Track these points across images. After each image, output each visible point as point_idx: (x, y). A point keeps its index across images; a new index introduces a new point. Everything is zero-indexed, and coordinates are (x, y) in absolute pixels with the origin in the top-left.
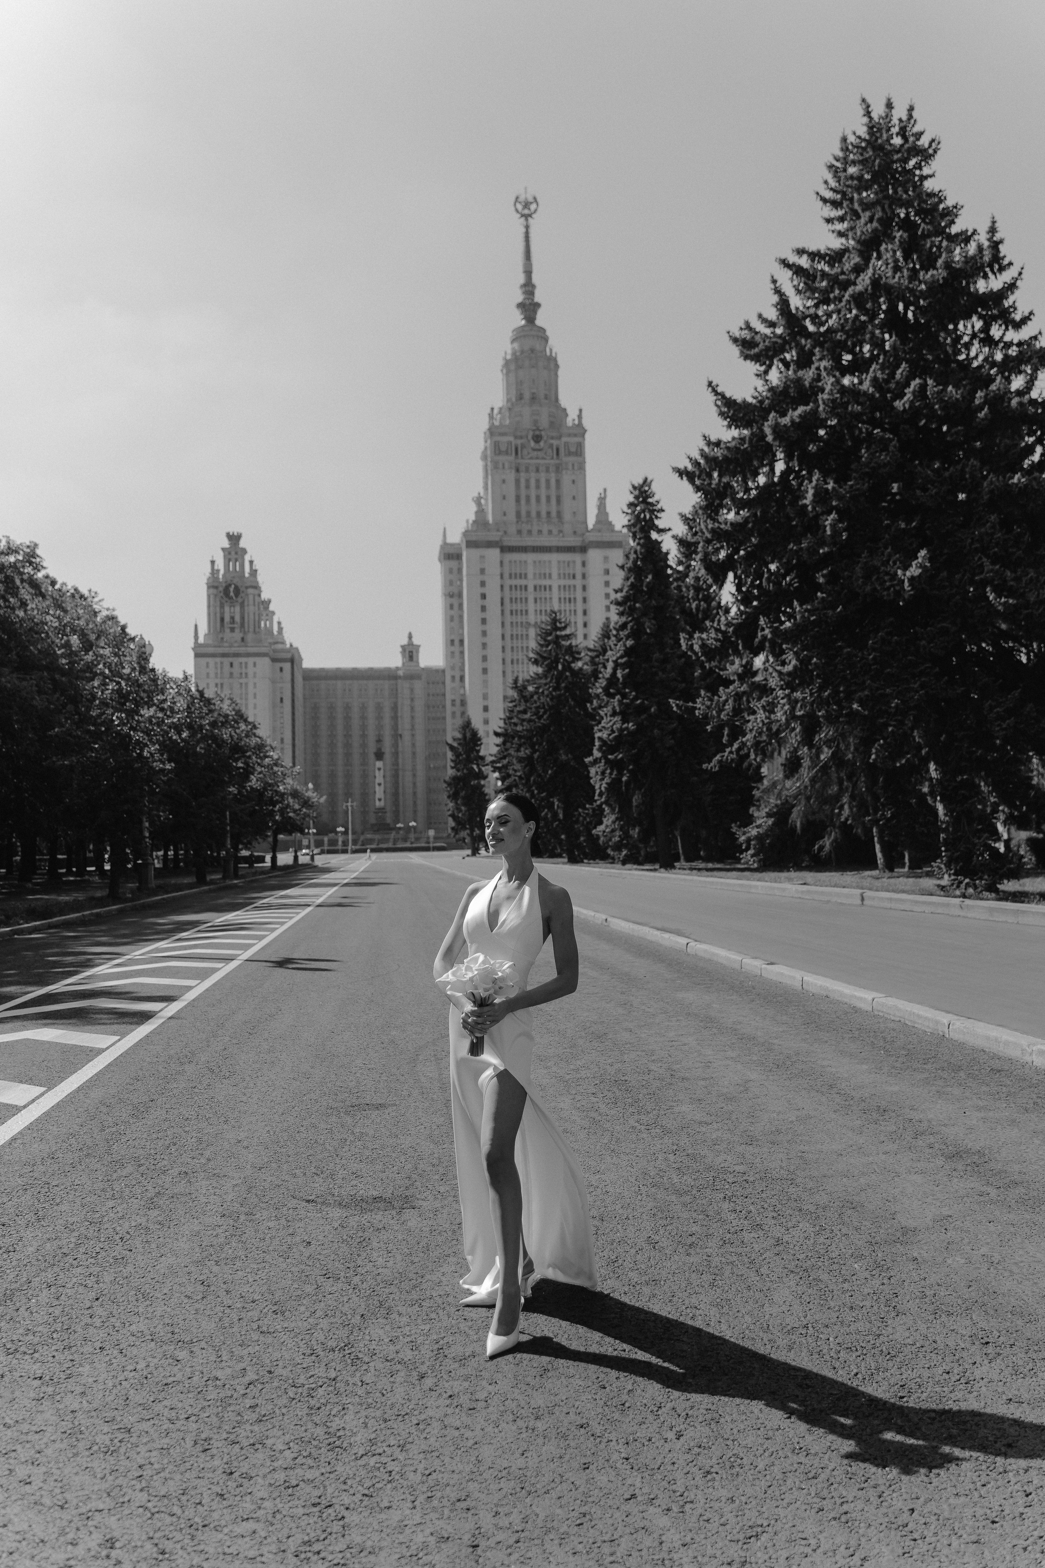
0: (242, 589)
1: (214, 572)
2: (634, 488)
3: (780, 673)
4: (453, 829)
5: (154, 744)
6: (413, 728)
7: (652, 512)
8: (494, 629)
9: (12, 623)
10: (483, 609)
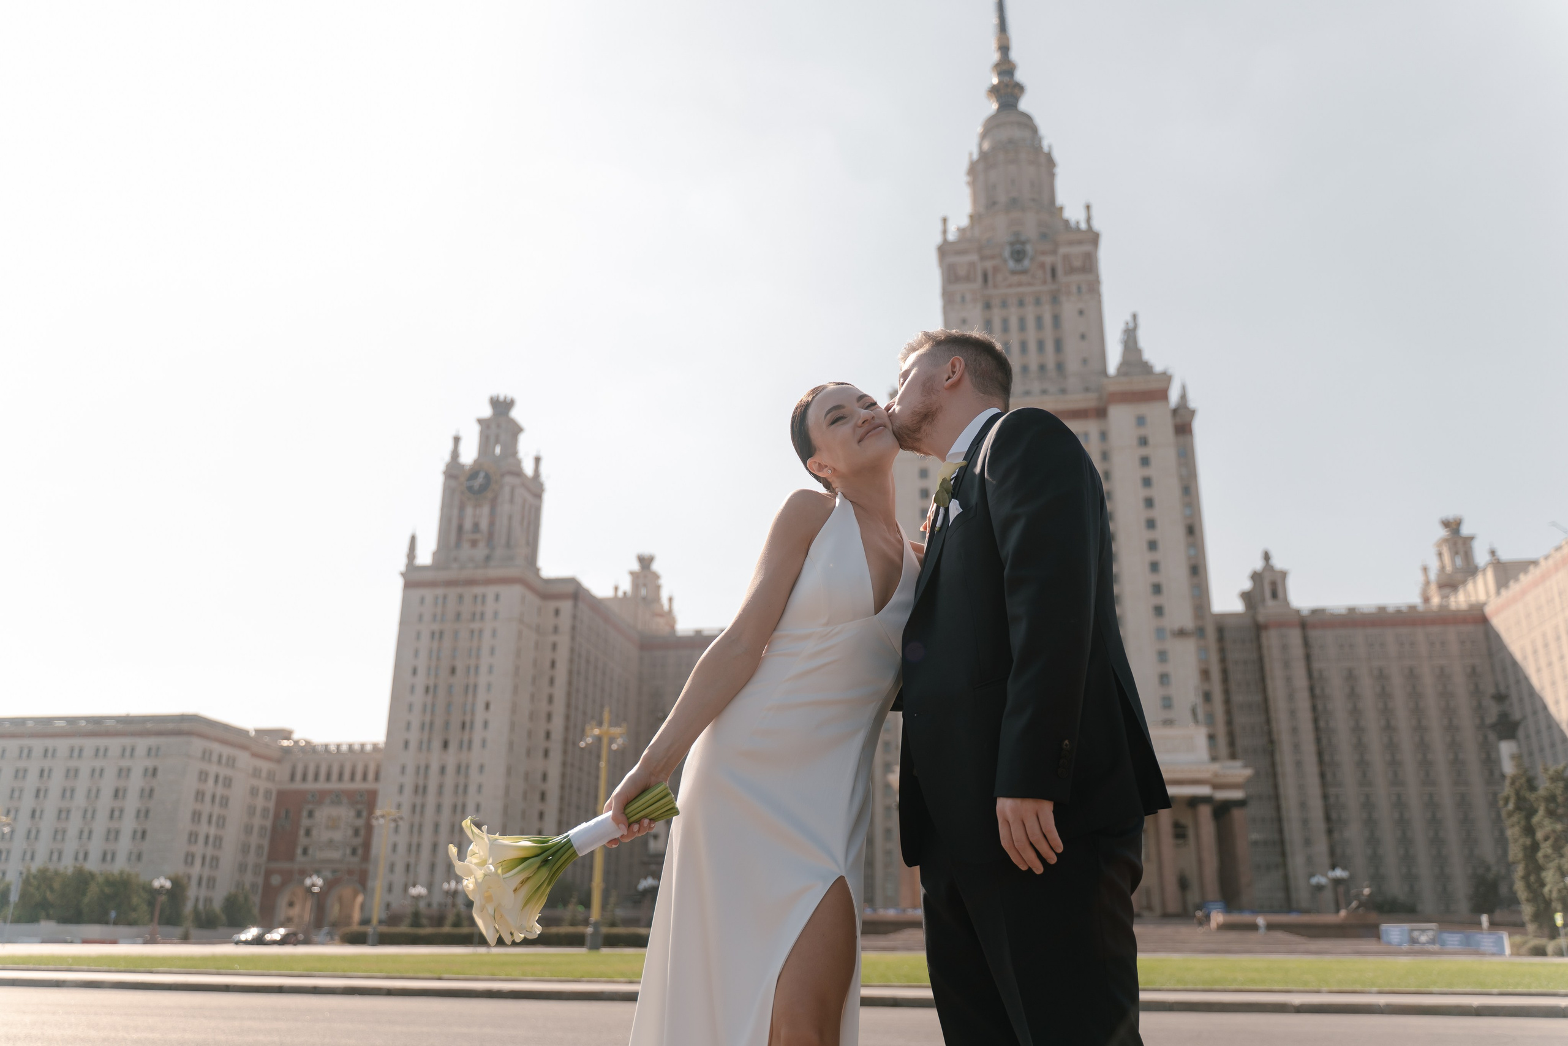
0: (495, 477)
1: (455, 454)
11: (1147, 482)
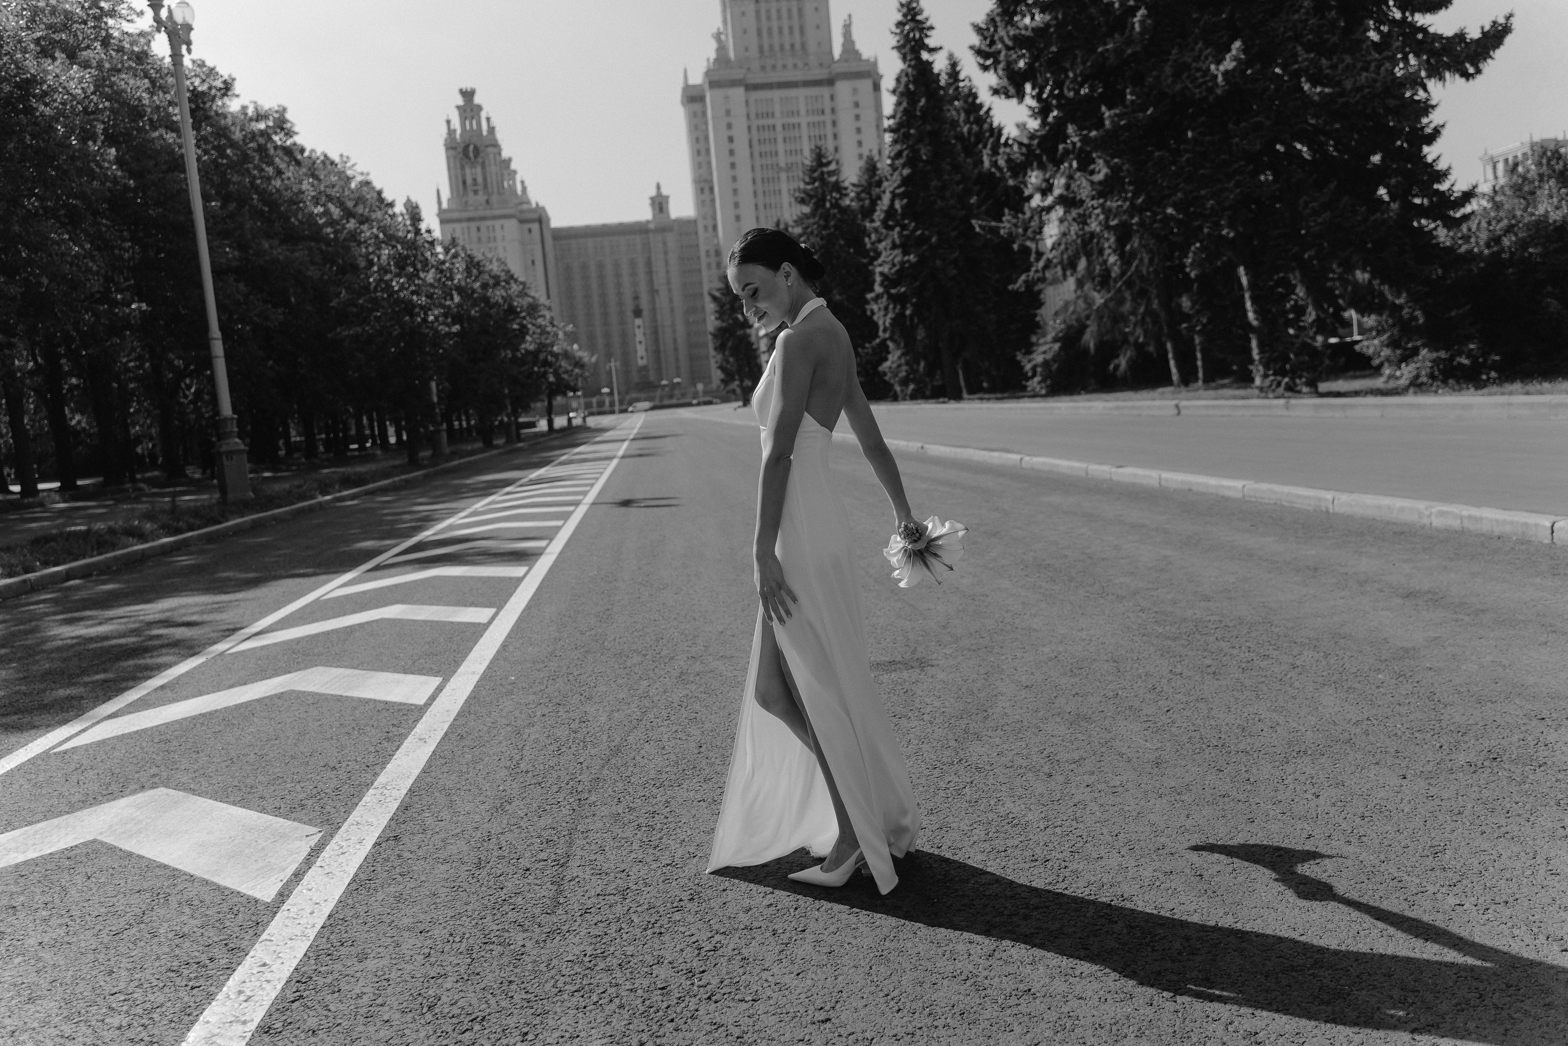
0: (481, 149)
1: (451, 132)
2: (902, 5)
3: (1092, 183)
4: (722, 381)
5: (437, 307)
6: (669, 282)
7: (921, 30)
8: (744, 174)
9: (272, 194)
10: (732, 152)
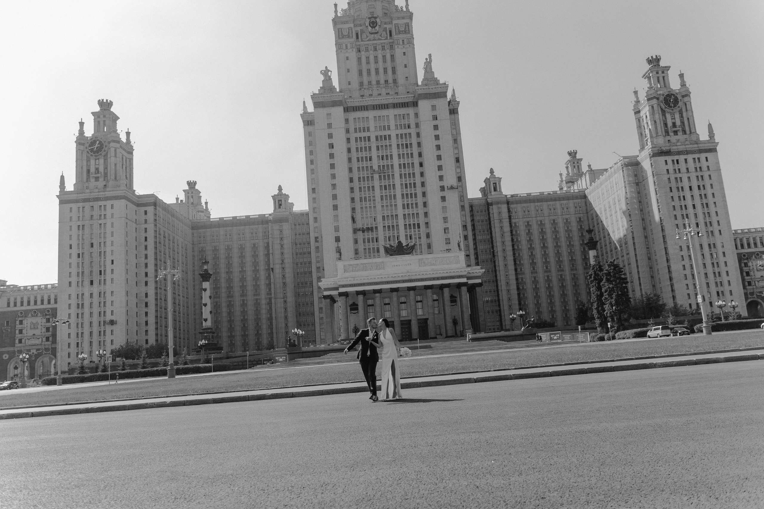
1: (81, 132)
6: (282, 262)
10: (332, 156)
11: (437, 137)
